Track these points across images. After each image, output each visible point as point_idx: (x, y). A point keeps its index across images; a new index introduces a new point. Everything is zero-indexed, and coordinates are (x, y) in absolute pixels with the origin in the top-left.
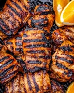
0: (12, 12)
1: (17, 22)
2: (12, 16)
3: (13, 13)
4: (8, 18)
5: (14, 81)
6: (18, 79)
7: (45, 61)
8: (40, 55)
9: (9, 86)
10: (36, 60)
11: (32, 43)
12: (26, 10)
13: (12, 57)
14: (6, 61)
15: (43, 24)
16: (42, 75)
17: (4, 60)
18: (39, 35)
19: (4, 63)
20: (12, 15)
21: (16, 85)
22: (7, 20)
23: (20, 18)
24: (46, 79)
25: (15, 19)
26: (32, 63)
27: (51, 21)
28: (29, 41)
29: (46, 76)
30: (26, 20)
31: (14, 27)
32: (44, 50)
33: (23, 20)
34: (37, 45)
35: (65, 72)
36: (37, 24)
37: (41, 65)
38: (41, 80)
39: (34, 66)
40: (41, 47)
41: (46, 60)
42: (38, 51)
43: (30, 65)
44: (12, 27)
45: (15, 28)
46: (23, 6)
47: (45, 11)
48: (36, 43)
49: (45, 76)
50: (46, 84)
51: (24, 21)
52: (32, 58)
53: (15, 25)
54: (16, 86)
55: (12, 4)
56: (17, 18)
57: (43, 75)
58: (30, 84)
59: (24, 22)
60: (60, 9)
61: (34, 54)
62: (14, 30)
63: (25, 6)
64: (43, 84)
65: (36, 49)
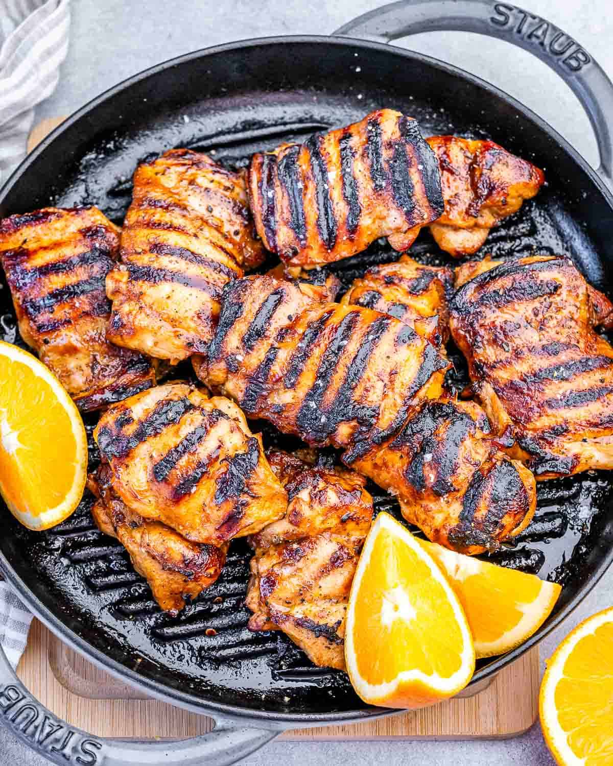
0: (564, 357)
1: (503, 356)
2: (544, 348)
3: (554, 360)
4: (542, 326)
5: (239, 213)
6: (237, 233)
7: (243, 370)
8: (283, 355)
9: (228, 184)
10: (272, 332)
11: (352, 347)
12: (539, 424)
13: (344, 251)
14: (341, 209)
15: (428, 457)
16: (193, 325)
17: (349, 203)
18: (374, 397)
19: (336, 194)
20: (548, 350)
21: (216, 212)
22: (536, 315)
23: (516, 379)
24: (162, 331)
25: (517, 354)
26: (263, 304)
27: (427, 510)
28: (371, 337)
29: (177, 342)
30: (488, 402)
31: (482, 332)
32: (293, 386)
33: (496, 391)
34: (336, 364)
35: (129, 421)
36: (442, 429)
37: (233, 341)
38: (171, 309)
39: (247, 307)
40: (317, 378)
41: (246, 376)
42: (306, 356)
43: (262, 296)
44: (488, 322)
45: (476, 334)
46: (566, 422)
47: (486, 494)
48: (345, 361)
49: (178, 336)
50: (142, 320)
51: (492, 391)
52: (290, 318)
53: (494, 342)
54: (210, 210)
55: (602, 381)
56: (522, 368)
57: (188, 329)
58: (181, 255)
59: (487, 391)
60: (457, 569)
61: (300, 330)
62: (471, 324)
63: (560, 431)
64: (149, 312)
65: (317, 352)
